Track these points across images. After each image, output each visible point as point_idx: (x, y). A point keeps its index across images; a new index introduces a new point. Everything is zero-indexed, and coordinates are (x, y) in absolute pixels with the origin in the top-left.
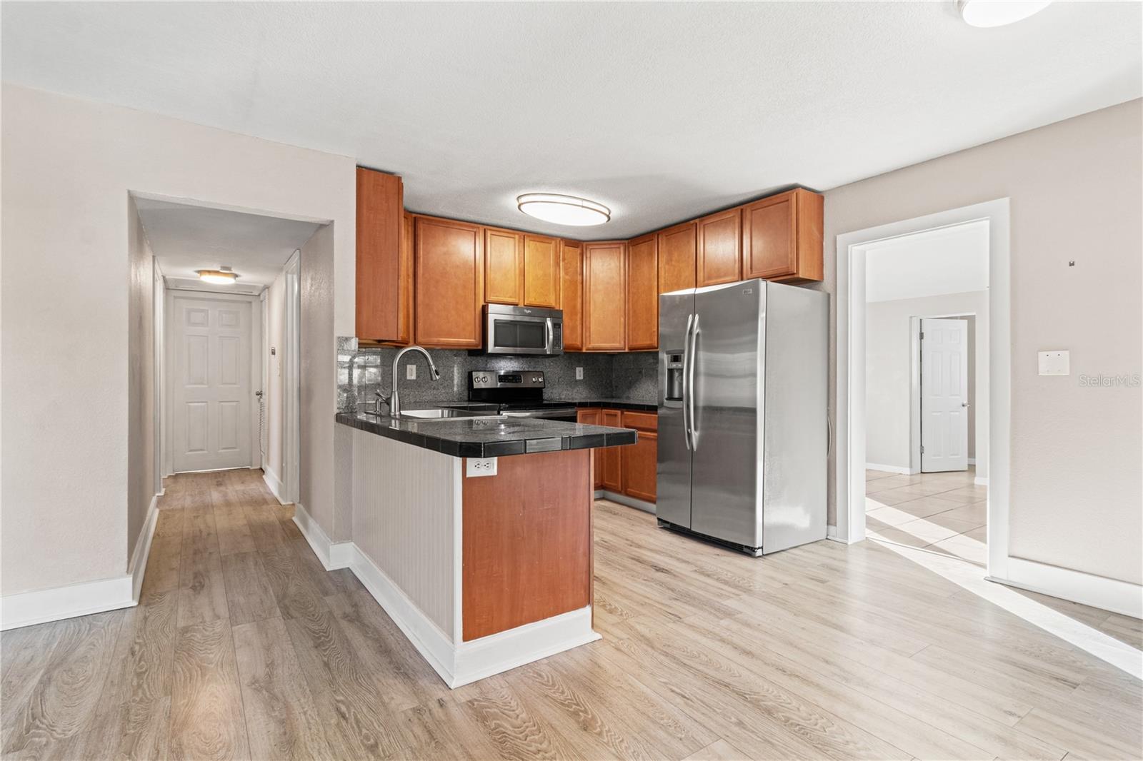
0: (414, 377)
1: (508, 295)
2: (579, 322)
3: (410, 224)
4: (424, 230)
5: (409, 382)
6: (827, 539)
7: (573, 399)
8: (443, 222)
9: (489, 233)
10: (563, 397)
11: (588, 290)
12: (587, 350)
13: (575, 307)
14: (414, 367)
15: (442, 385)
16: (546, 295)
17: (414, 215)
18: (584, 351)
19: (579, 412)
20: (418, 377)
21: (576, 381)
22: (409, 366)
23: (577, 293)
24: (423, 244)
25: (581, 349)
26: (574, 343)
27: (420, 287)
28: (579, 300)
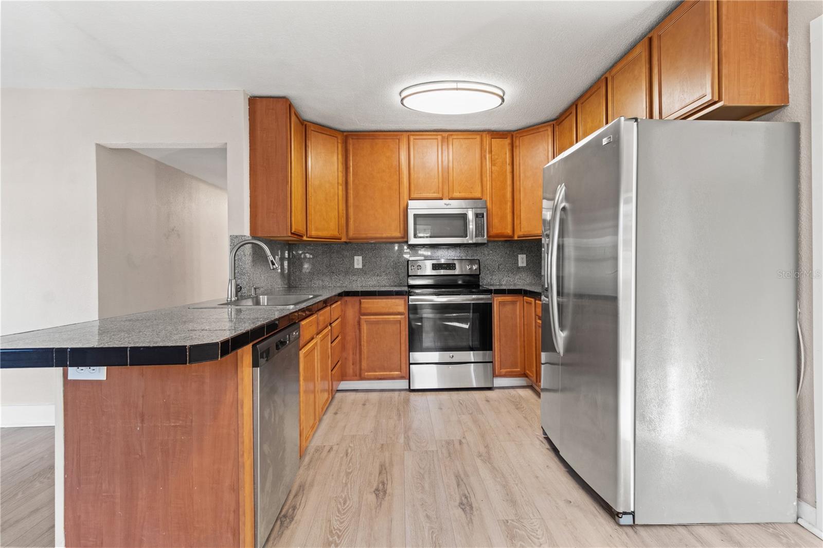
0: (360, 266)
1: (432, 191)
2: (509, 210)
3: (339, 141)
4: (353, 145)
5: (357, 270)
6: (797, 523)
7: (515, 285)
8: (369, 135)
9: (412, 138)
10: (504, 283)
11: (518, 179)
12: (518, 237)
13: (504, 196)
14: (360, 258)
15: (383, 272)
16: (472, 188)
17: (345, 134)
18: (516, 238)
19: (495, 299)
20: (364, 266)
21: (519, 268)
22: (356, 258)
23: (506, 181)
24: (353, 156)
25: (513, 237)
26: (503, 231)
27: (351, 192)
28: (509, 189)
